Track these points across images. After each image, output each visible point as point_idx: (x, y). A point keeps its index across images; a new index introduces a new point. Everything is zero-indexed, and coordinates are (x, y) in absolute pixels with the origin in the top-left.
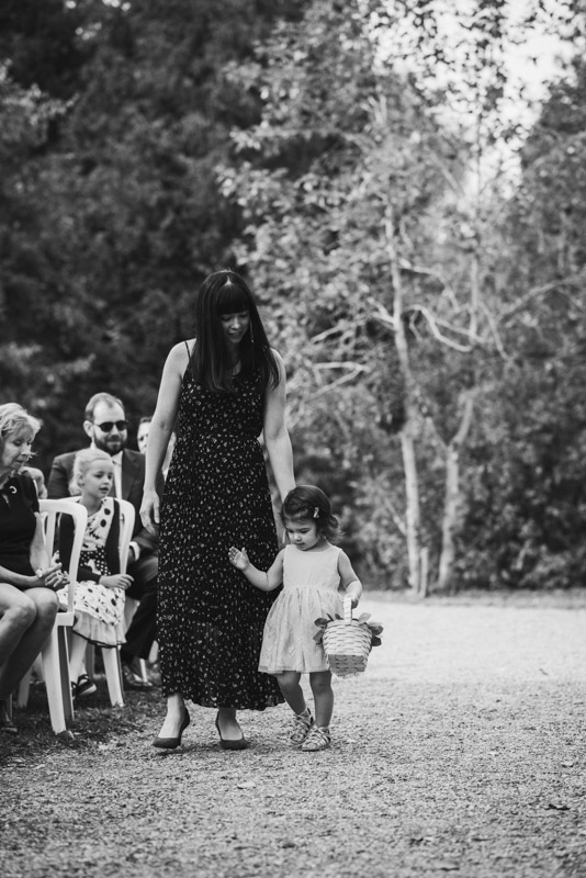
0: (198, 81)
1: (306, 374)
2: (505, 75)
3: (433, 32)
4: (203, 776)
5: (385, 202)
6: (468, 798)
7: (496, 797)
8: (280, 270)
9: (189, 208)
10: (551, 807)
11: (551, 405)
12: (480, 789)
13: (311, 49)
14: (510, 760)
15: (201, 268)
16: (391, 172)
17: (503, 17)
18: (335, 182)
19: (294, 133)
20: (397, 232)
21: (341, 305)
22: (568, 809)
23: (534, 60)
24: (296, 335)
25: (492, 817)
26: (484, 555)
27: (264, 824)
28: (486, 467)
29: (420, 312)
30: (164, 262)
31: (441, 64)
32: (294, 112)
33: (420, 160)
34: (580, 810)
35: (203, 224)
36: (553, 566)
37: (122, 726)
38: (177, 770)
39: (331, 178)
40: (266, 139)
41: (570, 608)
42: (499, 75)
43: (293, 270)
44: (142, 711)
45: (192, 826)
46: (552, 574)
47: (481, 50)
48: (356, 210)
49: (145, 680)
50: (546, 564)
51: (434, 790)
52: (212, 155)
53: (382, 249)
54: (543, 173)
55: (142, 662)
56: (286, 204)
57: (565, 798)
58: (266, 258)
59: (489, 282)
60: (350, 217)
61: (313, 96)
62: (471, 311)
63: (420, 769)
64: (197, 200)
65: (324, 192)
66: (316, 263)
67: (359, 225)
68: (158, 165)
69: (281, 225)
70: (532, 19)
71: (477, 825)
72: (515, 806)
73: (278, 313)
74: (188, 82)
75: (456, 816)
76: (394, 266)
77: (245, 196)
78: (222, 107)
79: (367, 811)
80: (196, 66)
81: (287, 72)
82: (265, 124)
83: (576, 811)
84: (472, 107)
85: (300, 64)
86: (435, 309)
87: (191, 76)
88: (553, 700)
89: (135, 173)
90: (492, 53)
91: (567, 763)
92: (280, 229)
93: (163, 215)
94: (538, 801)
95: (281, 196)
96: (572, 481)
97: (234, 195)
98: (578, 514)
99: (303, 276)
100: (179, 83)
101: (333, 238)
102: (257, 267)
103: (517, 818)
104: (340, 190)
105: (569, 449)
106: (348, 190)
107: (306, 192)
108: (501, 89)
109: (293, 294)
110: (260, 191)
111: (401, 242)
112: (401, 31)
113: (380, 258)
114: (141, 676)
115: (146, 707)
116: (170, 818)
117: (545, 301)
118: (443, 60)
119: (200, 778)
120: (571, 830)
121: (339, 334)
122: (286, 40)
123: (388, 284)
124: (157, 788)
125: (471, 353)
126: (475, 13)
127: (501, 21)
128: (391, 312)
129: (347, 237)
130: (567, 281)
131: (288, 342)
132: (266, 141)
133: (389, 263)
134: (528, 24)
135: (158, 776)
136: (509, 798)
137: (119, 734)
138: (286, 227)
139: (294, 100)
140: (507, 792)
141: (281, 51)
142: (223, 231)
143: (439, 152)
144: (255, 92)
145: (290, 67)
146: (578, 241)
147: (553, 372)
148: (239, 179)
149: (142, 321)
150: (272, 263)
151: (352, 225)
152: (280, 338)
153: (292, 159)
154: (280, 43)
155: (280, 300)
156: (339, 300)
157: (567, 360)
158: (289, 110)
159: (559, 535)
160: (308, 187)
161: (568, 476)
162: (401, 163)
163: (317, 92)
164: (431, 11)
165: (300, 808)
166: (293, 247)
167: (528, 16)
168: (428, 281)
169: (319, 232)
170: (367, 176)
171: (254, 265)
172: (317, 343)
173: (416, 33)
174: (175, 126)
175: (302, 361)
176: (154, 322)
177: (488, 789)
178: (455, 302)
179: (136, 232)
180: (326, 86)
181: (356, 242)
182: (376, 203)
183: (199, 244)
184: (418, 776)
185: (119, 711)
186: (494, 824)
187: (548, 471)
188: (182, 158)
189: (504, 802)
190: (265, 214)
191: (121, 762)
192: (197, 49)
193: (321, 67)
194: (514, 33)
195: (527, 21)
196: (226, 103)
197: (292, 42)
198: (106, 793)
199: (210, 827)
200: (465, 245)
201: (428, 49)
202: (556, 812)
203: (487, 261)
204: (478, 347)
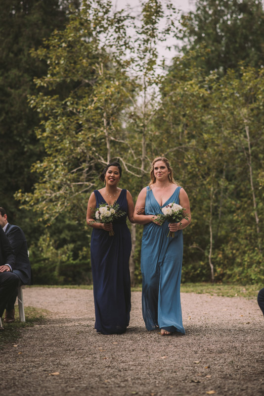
0: (16, 55)
1: (67, 187)
2: (157, 54)
3: (124, 35)
5: (103, 110)
6: (155, 378)
7: (167, 377)
8: (56, 141)
9: (12, 112)
10: (193, 381)
12: (160, 374)
13: (69, 42)
14: (171, 361)
15: (18, 139)
16: (106, 97)
17: (155, 29)
18: (81, 102)
19: (62, 79)
20: (108, 124)
21: (83, 156)
22: (200, 382)
23: (169, 48)
24: (63, 169)
25: (167, 386)
27: (66, 391)
29: (119, 159)
31: (128, 49)
32: (62, 70)
33: (119, 93)
34: (205, 383)
35: (19, 119)
39: (78, 99)
42: (153, 54)
43: (61, 140)
45: (34, 393)
47: (146, 43)
48: (90, 114)
49: (2, 327)
51: (139, 375)
52: (23, 87)
53: (102, 131)
54: (174, 99)
56: (59, 111)
57: (197, 377)
58: (50, 135)
59: (149, 146)
60: (87, 117)
61: (70, 63)
62: (142, 159)
63: (132, 365)
64: (16, 108)
65: (75, 106)
66: (72, 138)
67: (91, 120)
70: (168, 30)
71: (161, 390)
72: (176, 382)
73: (55, 160)
74: (11, 55)
75: (151, 386)
76: (107, 139)
77: (40, 108)
78: (27, 67)
79: (111, 384)
80: (15, 47)
81: (58, 52)
82: (49, 76)
83: (203, 383)
84: (142, 68)
85: (65, 49)
86: (126, 158)
87: (12, 52)
90: (151, 45)
91: (196, 362)
92: (56, 122)
94: (186, 379)
95: (56, 108)
97: (35, 107)
98: (189, 250)
99: (67, 143)
100: (7, 55)
101: (79, 128)
102: (46, 139)
103: (178, 387)
104: (83, 106)
106: (87, 105)
107: (67, 106)
108: (155, 61)
109: (62, 152)
110: (47, 105)
111: (110, 129)
112: (110, 34)
113: (101, 135)
115: (3, 339)
116: (23, 389)
117: (174, 155)
118: (129, 47)
119: (34, 371)
120: (203, 392)
121: (83, 169)
122: (58, 38)
123: (105, 147)
125: (142, 178)
126: (143, 27)
127: (155, 31)
128: (106, 160)
129: (86, 126)
130: (184, 146)
131: (59, 173)
132: (49, 83)
133: (104, 138)
134: (166, 32)
136: (173, 377)
138: (59, 121)
139: (62, 65)
140: (172, 375)
141: (55, 43)
142: (28, 122)
143: (127, 88)
144: (44, 61)
145: (60, 50)
146: (188, 128)
148: (37, 100)
150: (53, 137)
151: (88, 121)
152: (56, 171)
153: (61, 90)
154: (55, 39)
155: (57, 154)
156: (82, 154)
158: (60, 69)
160: (68, 103)
162: (110, 93)
163: (72, 61)
164: (123, 25)
165: (81, 384)
166: (62, 130)
167: (167, 28)
168: (122, 146)
169: (74, 123)
170: (95, 99)
171: (44, 138)
172: (73, 173)
173: (116, 35)
174: (6, 75)
175: (66, 181)
177: (163, 374)
178: (134, 155)
180: (76, 59)
181: (90, 128)
182: (99, 111)
183: (17, 128)
184: (131, 368)
186: (168, 390)
188: (9, 89)
189: (171, 380)
190: (49, 115)
192: (16, 40)
193: (74, 50)
194: (160, 35)
196: (29, 65)
197: (60, 39)
200: (139, 130)
201: (122, 43)
202: (195, 384)
203: (148, 137)
204: (145, 175)
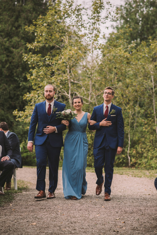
0: (17, 28)
2: (100, 31)
3: (81, 19)
5: (67, 64)
6: (92, 228)
7: (100, 228)
8: (39, 81)
9: (13, 63)
10: (114, 231)
12: (95, 226)
13: (48, 23)
14: (102, 217)
15: (16, 78)
16: (69, 56)
17: (99, 16)
18: (54, 59)
19: (43, 45)
20: (70, 72)
22: (118, 232)
23: (108, 28)
25: (99, 234)
26: (91, 158)
28: (92, 135)
29: (76, 93)
30: (6, 77)
32: (43, 40)
33: (77, 54)
35: (17, 67)
39: (53, 57)
40: (36, 46)
42: (98, 31)
43: (42, 81)
44: (3, 202)
47: (94, 25)
48: (59, 66)
51: (83, 226)
52: (20, 48)
53: (66, 76)
54: (109, 58)
55: (3, 188)
56: (41, 64)
57: (117, 229)
58: (35, 78)
59: (94, 85)
60: (58, 68)
62: (89, 93)
64: (16, 60)
65: (51, 61)
66: (48, 80)
67: (60, 70)
68: (5, 50)
70: (107, 17)
72: (105, 231)
73: (38, 92)
74: (14, 29)
75: (90, 234)
76: (69, 81)
77: (30, 61)
78: (23, 36)
79: (66, 232)
80: (16, 24)
81: (42, 29)
82: (36, 42)
83: (121, 232)
84: (91, 40)
85: (45, 27)
86: (80, 93)
87: (15, 27)
90: (96, 26)
91: (117, 219)
92: (39, 70)
93: (6, 64)
94: (111, 229)
95: (39, 62)
97: (27, 61)
99: (45, 83)
100: (12, 29)
101: (53, 74)
102: (33, 80)
104: (55, 61)
106: (58, 61)
107: (46, 61)
108: (99, 35)
109: (42, 88)
110: (34, 60)
111: (71, 75)
112: (72, 19)
113: (65, 79)
114: (2, 191)
115: (4, 200)
116: (14, 233)
118: (83, 27)
119: (21, 221)
122: (42, 20)
123: (67, 86)
124: (10, 224)
125: (89, 105)
126: (92, 15)
128: (68, 93)
129: (57, 73)
134: (106, 18)
136: (103, 228)
138: (41, 70)
139: (44, 36)
141: (40, 23)
142: (22, 69)
143: (82, 51)
144: (33, 33)
145: (43, 27)
146: (117, 76)
148: (28, 57)
149: (0, 92)
150: (37, 79)
151: (58, 70)
152: (38, 99)
153: (43, 51)
154: (40, 21)
155: (39, 89)
160: (47, 59)
162: (72, 54)
163: (50, 34)
164: (81, 14)
165: (48, 231)
166: (42, 75)
168: (78, 85)
169: (50, 71)
170: (63, 57)
173: (76, 19)
174: (10, 40)
176: (3, 92)
177: (97, 226)
178: (85, 91)
180: (52, 33)
181: (59, 74)
182: (65, 64)
183: (16, 72)
184: (79, 222)
188: (12, 49)
189: (102, 230)
190: (35, 66)
192: (17, 20)
193: (51, 28)
194: (102, 20)
195: (106, 17)
196: (25, 35)
197: (43, 21)
200: (88, 76)
201: (79, 24)
202: (116, 233)
203: (94, 80)
204: (91, 103)
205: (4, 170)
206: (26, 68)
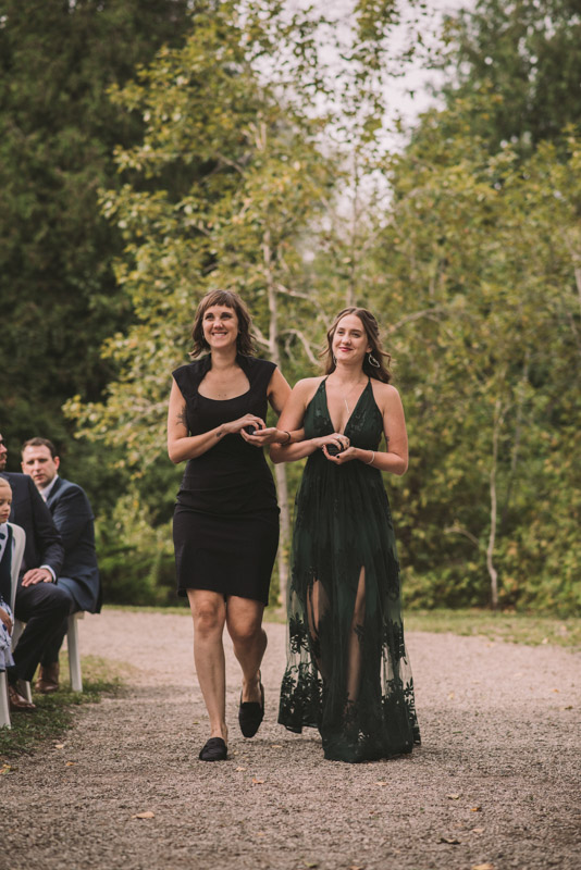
0: (75, 96)
2: (384, 106)
3: (312, 62)
4: (101, 805)
5: (263, 227)
6: (362, 831)
7: (389, 830)
8: (158, 291)
9: (63, 223)
10: (443, 841)
11: (420, 429)
12: (373, 822)
13: (194, 73)
14: (397, 791)
15: (74, 281)
16: (271, 198)
17: (382, 50)
18: (216, 207)
19: (175, 156)
20: (274, 257)
22: (458, 843)
23: (412, 93)
24: (173, 355)
25: (387, 851)
27: (167, 856)
29: (295, 336)
30: (38, 275)
31: (320, 94)
32: (176, 136)
33: (300, 187)
34: (470, 844)
35: (78, 239)
36: (419, 587)
37: (12, 749)
38: (74, 798)
39: (210, 201)
40: (147, 161)
41: (437, 631)
42: (377, 106)
43: (171, 290)
44: (31, 734)
45: (98, 858)
46: (417, 594)
47: (360, 81)
48: (235, 234)
49: (31, 701)
50: (412, 585)
51: (328, 822)
52: (88, 169)
53: (259, 273)
54: (419, 206)
56: (169, 224)
57: (454, 832)
58: (146, 278)
60: (229, 241)
61: (195, 120)
63: (311, 799)
64: (73, 214)
65: (203, 216)
66: (194, 284)
67: (237, 248)
68: (34, 178)
69: (162, 246)
70: (410, 53)
71: (374, 860)
72: (408, 840)
73: (156, 332)
74: (64, 97)
75: (352, 850)
76: (270, 289)
77: (124, 218)
78: (99, 123)
79: (266, 843)
80: (73, 81)
81: (169, 96)
82: (147, 148)
83: (467, 845)
84: (351, 136)
85: (183, 89)
86: (310, 333)
87: (67, 90)
88: (432, 728)
89: (10, 186)
90: (371, 85)
91: (453, 796)
92: (160, 250)
93: (38, 228)
94: (429, 835)
95: (161, 218)
96: (438, 503)
97: (115, 216)
98: (444, 536)
99: (181, 298)
100: (55, 97)
101: (210, 262)
102: (137, 286)
103: (411, 852)
104: (220, 215)
105: (436, 472)
106: (228, 215)
107: (185, 215)
108: (380, 119)
109: (170, 315)
110: (140, 212)
111: (278, 268)
112: (282, 59)
113: (257, 282)
114: (25, 697)
115: (33, 729)
116: (74, 848)
117: (417, 328)
118: (322, 89)
119: (99, 806)
122: (169, 64)
123: (264, 307)
124: (58, 817)
126: (355, 45)
127: (380, 54)
128: (267, 336)
129: (226, 260)
130: (438, 308)
131: (164, 361)
132: (148, 163)
133: (265, 287)
134: (406, 57)
135: (57, 804)
136: (401, 831)
137: (10, 758)
138: (166, 248)
139: (176, 123)
140: (398, 825)
141: (162, 76)
142: (97, 245)
144: (137, 114)
145: (173, 90)
146: (448, 270)
147: (422, 398)
148: (119, 201)
149: (14, 333)
150: (152, 283)
151: (230, 248)
152: (157, 357)
153: (173, 179)
154: (163, 67)
155: (159, 320)
157: (437, 388)
158: (171, 133)
159: (423, 556)
160: (188, 210)
161: (434, 498)
162: (281, 189)
163: (199, 117)
164: (311, 41)
165: (200, 839)
166: (172, 268)
167: (407, 49)
168: (303, 305)
169: (198, 254)
170: (247, 202)
171: (133, 284)
173: (296, 62)
174: (51, 139)
176: (26, 334)
177: (380, 822)
179: (10, 244)
180: (207, 111)
181: (234, 265)
182: (254, 228)
183: (73, 258)
184: (311, 807)
185: (9, 734)
186: (390, 859)
187: (415, 492)
188: (57, 172)
189: (396, 835)
190: (145, 234)
191: (17, 788)
192: (75, 63)
193: (202, 92)
194: (392, 65)
195: (405, 55)
196: (104, 119)
197: (175, 67)
198: (7, 822)
199: (115, 859)
200: (341, 271)
201: (308, 79)
202: (448, 847)
203: (361, 287)
205: (32, 619)
206: (110, 242)
